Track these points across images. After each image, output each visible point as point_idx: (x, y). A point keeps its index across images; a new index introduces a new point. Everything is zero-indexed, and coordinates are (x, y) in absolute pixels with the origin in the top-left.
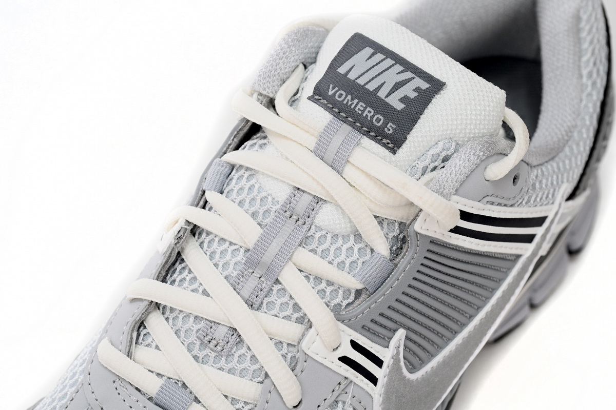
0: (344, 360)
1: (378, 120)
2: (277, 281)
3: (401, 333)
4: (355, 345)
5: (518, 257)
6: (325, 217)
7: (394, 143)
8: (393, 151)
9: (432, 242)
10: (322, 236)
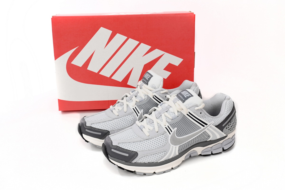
0: (166, 128)
1: (182, 98)
2: (161, 116)
3: (176, 128)
4: (168, 126)
5: (201, 128)
6: (171, 109)
7: (184, 102)
8: (183, 103)
9: (184, 115)
10: (170, 112)
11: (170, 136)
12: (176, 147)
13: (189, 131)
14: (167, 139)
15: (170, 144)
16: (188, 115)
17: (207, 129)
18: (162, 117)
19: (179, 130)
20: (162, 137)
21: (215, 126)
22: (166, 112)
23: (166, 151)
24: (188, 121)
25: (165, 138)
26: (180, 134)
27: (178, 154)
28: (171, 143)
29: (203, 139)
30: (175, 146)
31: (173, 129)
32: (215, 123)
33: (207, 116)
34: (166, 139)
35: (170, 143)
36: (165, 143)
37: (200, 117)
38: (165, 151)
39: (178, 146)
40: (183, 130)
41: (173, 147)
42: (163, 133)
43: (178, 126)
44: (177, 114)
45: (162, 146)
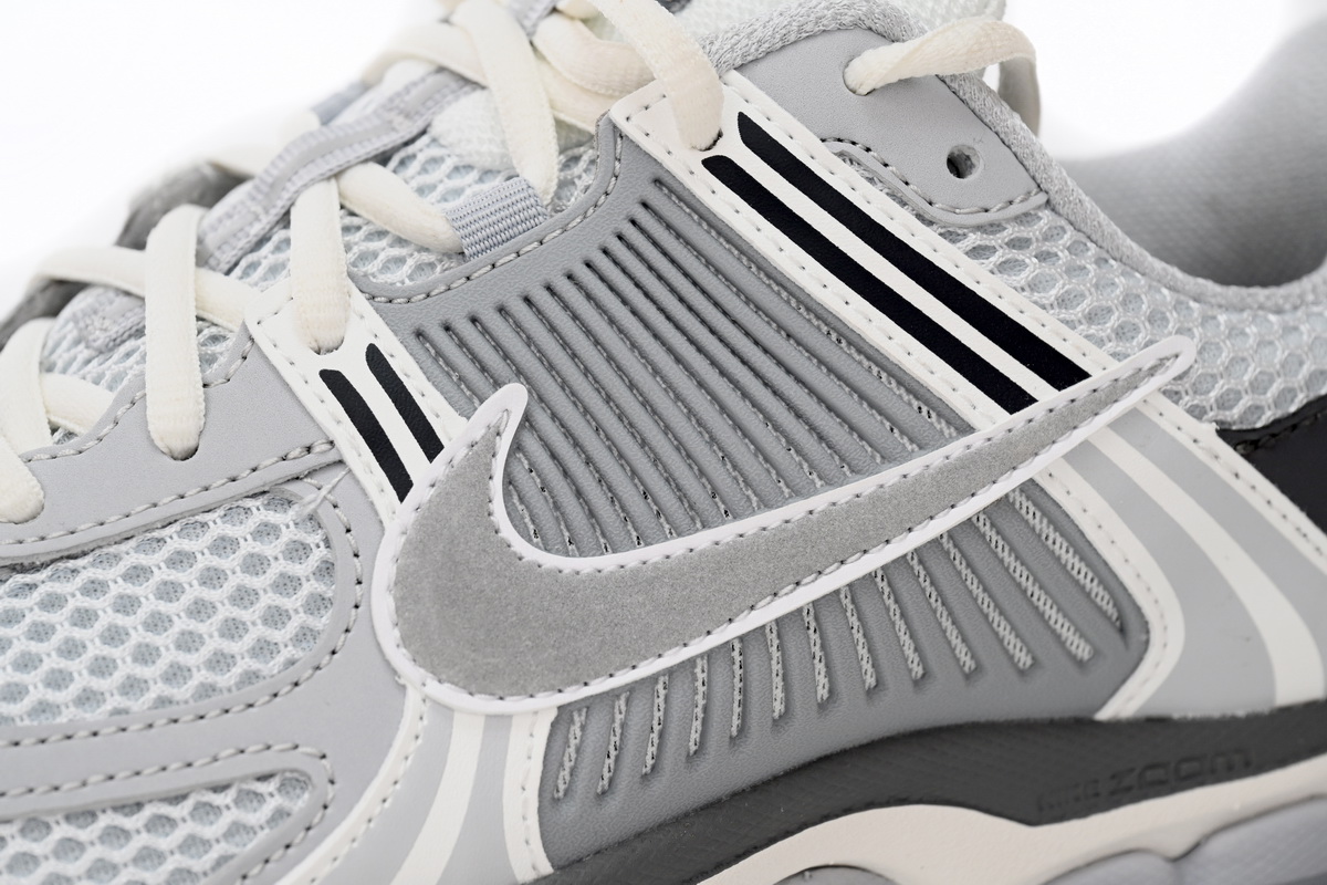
0: (335, 381)
3: (512, 399)
4: (375, 359)
6: (459, 123)
9: (658, 182)
10: (436, 161)
11: (398, 516)
12: (504, 720)
13: (753, 466)
14: (346, 568)
15: (400, 658)
16: (722, 168)
17: (1069, 457)
18: (287, 241)
19: (568, 433)
20: (266, 531)
21: (1225, 433)
22: (383, 159)
23: (319, 779)
24: (729, 281)
25: (319, 554)
26: (592, 514)
27: (546, 868)
28: (406, 641)
29: (1022, 673)
30: (486, 704)
31: (468, 398)
32: (1228, 370)
33: (1069, 236)
34: (327, 569)
35: (389, 637)
36: (304, 635)
37: (951, 236)
38: (295, 781)
39: (534, 715)
40: (644, 443)
41: (445, 711)
42: (273, 472)
43: (551, 367)
44: (540, 167)
45: (249, 692)
